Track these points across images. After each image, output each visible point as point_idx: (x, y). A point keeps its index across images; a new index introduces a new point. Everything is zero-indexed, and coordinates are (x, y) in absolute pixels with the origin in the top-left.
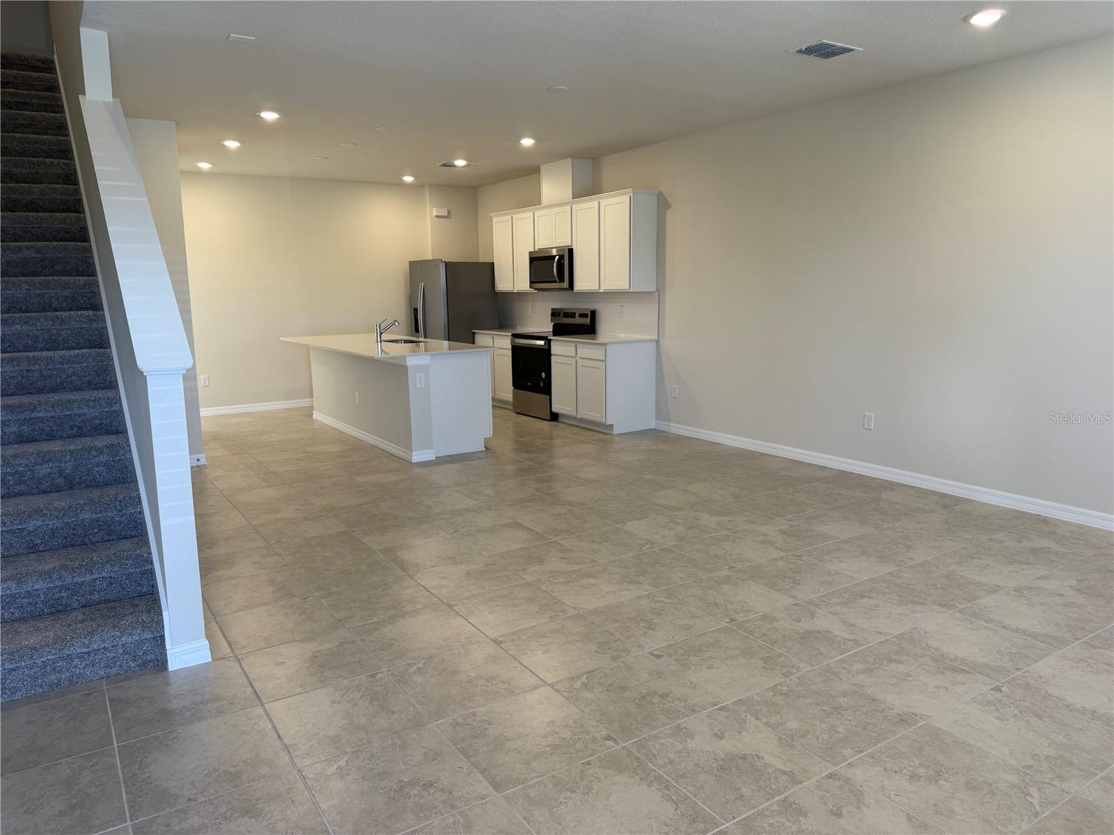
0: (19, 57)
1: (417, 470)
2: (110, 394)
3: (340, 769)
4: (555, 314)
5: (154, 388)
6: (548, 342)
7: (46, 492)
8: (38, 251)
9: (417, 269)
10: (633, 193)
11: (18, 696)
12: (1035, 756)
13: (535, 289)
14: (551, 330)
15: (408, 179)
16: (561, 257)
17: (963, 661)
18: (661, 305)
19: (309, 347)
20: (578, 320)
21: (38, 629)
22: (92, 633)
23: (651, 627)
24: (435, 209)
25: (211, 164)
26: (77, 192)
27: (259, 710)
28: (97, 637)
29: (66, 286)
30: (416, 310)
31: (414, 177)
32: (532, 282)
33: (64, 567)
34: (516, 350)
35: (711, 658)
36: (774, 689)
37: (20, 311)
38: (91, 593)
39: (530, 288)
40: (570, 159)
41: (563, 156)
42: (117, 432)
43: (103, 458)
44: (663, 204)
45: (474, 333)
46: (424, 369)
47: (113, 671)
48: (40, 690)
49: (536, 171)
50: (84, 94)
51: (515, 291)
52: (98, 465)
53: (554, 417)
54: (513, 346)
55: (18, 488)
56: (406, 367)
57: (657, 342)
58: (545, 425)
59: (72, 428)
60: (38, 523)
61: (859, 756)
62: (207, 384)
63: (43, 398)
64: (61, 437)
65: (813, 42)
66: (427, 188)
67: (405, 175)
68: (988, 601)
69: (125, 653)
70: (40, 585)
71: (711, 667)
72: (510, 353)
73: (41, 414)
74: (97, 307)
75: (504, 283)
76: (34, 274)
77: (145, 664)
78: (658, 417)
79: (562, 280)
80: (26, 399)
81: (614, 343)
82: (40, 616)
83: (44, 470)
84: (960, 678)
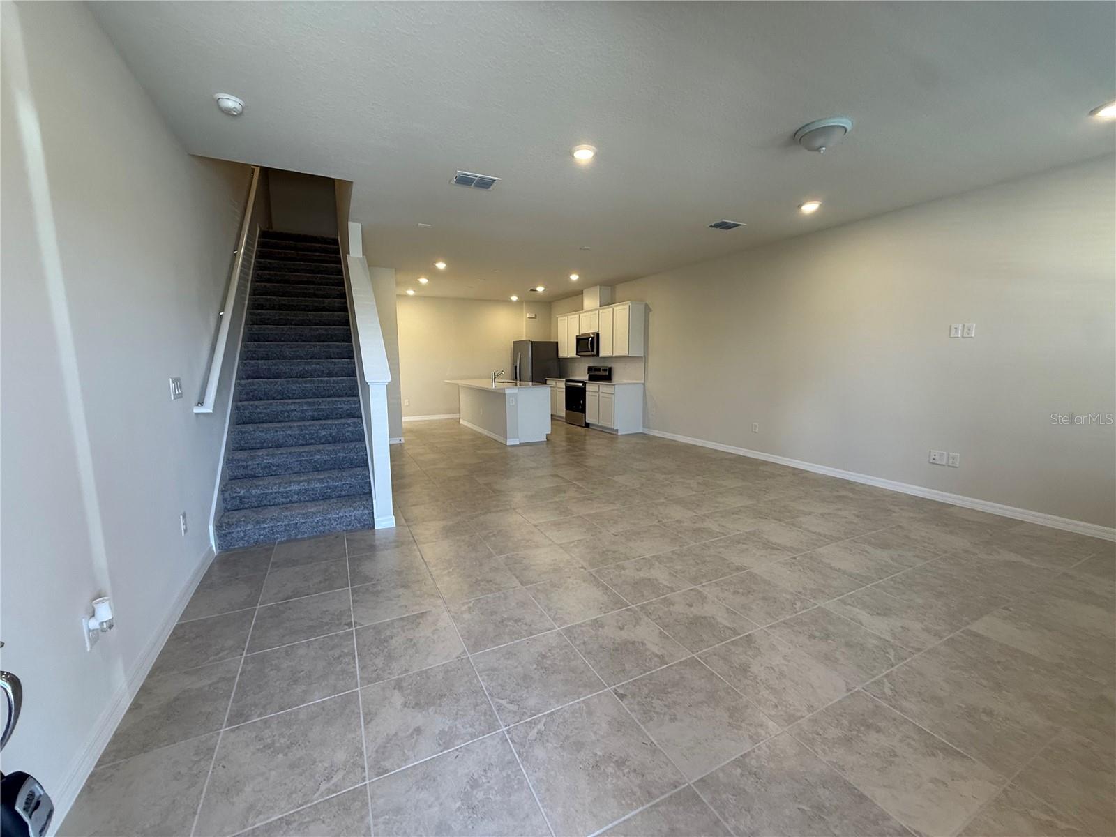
0: (322, 238)
1: (509, 449)
2: (355, 399)
3: (449, 572)
4: (590, 369)
5: (373, 391)
6: (585, 384)
7: (323, 444)
8: (326, 330)
9: (518, 345)
10: (631, 304)
11: (306, 536)
12: (804, 588)
13: (580, 356)
14: (587, 378)
15: (514, 298)
16: (593, 338)
17: (779, 545)
18: (646, 364)
19: (459, 386)
20: (602, 373)
21: (316, 505)
22: (340, 508)
23: (616, 522)
24: (528, 314)
25: (413, 291)
26: (346, 302)
27: (415, 547)
28: (342, 510)
29: (337, 347)
30: (516, 367)
31: (517, 297)
32: (577, 352)
33: (329, 477)
34: (568, 389)
35: (643, 537)
36: (673, 552)
37: (316, 359)
38: (341, 491)
39: (577, 355)
40: (598, 287)
41: (596, 285)
42: (358, 417)
43: (350, 429)
44: (648, 309)
45: (546, 379)
46: (515, 395)
47: (349, 528)
48: (315, 534)
49: (581, 293)
50: (349, 254)
51: (569, 357)
52: (348, 432)
53: (587, 425)
54: (566, 386)
55: (310, 441)
56: (505, 394)
57: (644, 384)
58: (582, 430)
59: (337, 414)
60: (319, 457)
61: (709, 582)
63: (324, 399)
64: (332, 418)
65: (718, 221)
66: (524, 303)
68: (803, 519)
69: (355, 519)
70: (318, 485)
71: (642, 541)
72: (564, 390)
73: (323, 407)
74: (352, 358)
75: (563, 353)
76: (323, 341)
77: (364, 526)
78: (644, 426)
79: (593, 351)
80: (316, 400)
81: (620, 384)
82: (318, 500)
83: (323, 433)
84: (776, 552)
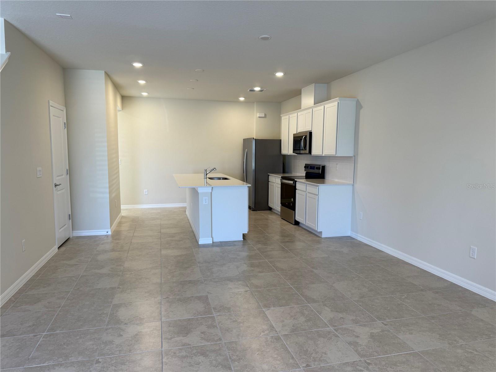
4: (307, 167)
6: (295, 182)
9: (246, 142)
10: (340, 100)
13: (296, 154)
14: (305, 175)
15: (242, 99)
16: (306, 137)
18: (355, 165)
20: (316, 171)
24: (258, 113)
25: (148, 93)
31: (245, 98)
32: (294, 149)
34: (282, 185)
39: (293, 153)
40: (314, 84)
41: (311, 82)
44: (359, 106)
45: (269, 175)
51: (289, 154)
53: (297, 223)
54: (281, 183)
57: (353, 185)
62: (147, 194)
66: (255, 103)
67: (241, 97)
72: (280, 186)
75: (285, 150)
79: (306, 149)
